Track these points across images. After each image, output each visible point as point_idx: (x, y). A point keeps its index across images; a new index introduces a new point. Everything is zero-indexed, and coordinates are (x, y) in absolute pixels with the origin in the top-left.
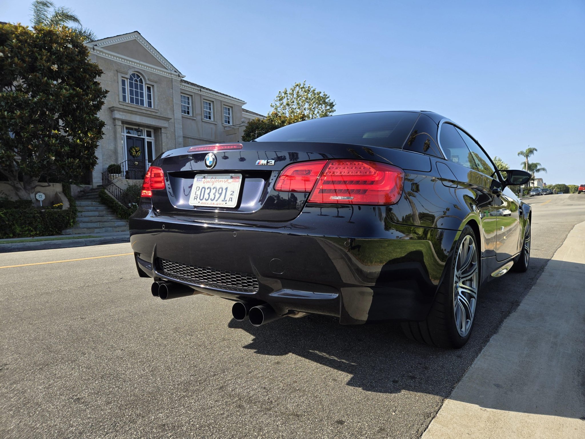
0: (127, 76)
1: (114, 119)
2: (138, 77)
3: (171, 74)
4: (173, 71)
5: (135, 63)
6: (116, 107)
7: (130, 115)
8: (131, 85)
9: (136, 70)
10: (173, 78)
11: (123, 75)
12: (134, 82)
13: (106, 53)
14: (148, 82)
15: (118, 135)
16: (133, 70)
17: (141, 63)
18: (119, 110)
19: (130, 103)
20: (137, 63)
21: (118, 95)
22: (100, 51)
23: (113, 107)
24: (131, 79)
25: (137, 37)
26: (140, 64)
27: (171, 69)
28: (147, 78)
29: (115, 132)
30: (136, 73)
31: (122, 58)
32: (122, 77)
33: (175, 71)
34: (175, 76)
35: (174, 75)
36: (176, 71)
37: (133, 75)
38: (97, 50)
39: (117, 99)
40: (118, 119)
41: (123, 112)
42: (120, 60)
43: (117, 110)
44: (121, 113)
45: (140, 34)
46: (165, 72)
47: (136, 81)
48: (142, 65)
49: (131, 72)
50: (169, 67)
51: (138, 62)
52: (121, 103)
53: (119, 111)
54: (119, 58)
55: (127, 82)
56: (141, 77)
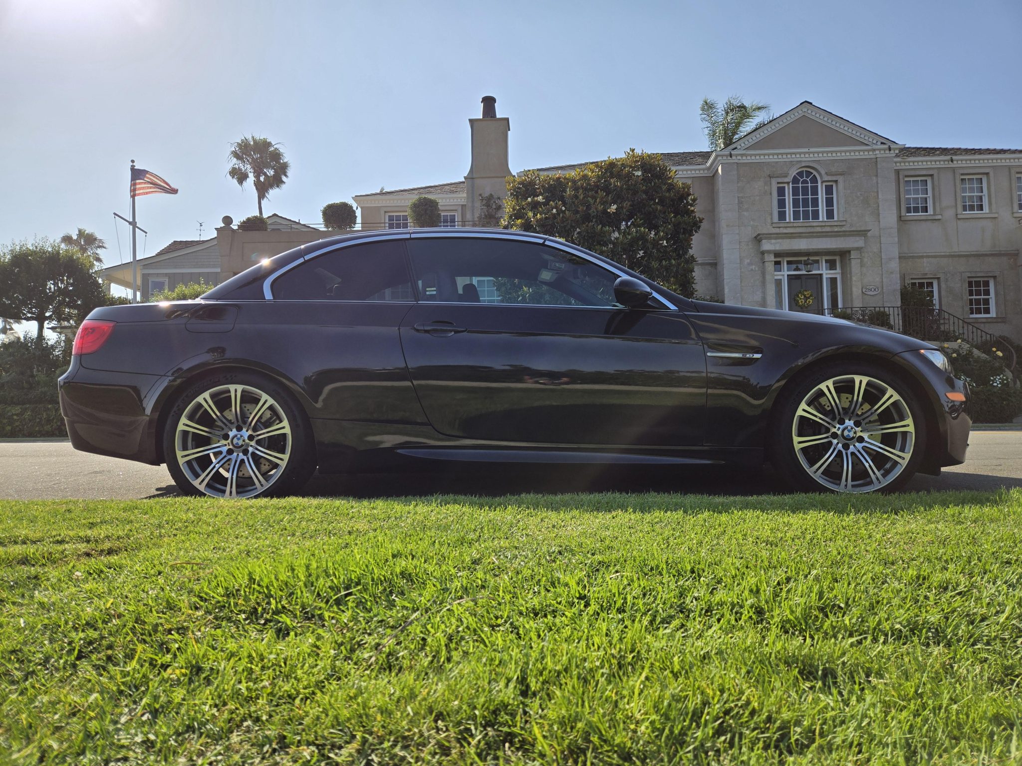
0: (786, 180)
1: (763, 253)
2: (810, 173)
3: (874, 150)
4: (879, 143)
5: (800, 153)
6: (764, 234)
7: (788, 240)
8: (795, 192)
9: (803, 165)
10: (878, 156)
11: (780, 180)
12: (800, 185)
13: (751, 155)
14: (826, 178)
15: (768, 277)
16: (799, 166)
17: (812, 150)
18: (769, 236)
20: (805, 153)
21: (771, 214)
22: (742, 155)
23: (759, 235)
24: (794, 180)
25: (806, 110)
26: (809, 153)
27: (875, 142)
28: (823, 172)
29: (763, 274)
30: (805, 169)
31: (778, 154)
32: (778, 183)
33: (882, 143)
34: (882, 152)
35: (880, 150)
36: (884, 141)
37: (800, 174)
38: (737, 155)
39: (769, 221)
40: (769, 252)
41: (776, 238)
42: (776, 157)
43: (766, 238)
44: (773, 241)
45: (811, 103)
46: (864, 151)
47: (805, 182)
48: (814, 153)
49: (793, 172)
50: (870, 140)
51: (806, 150)
52: (774, 225)
53: (770, 238)
54: (773, 154)
55: (789, 188)
56: (815, 173)
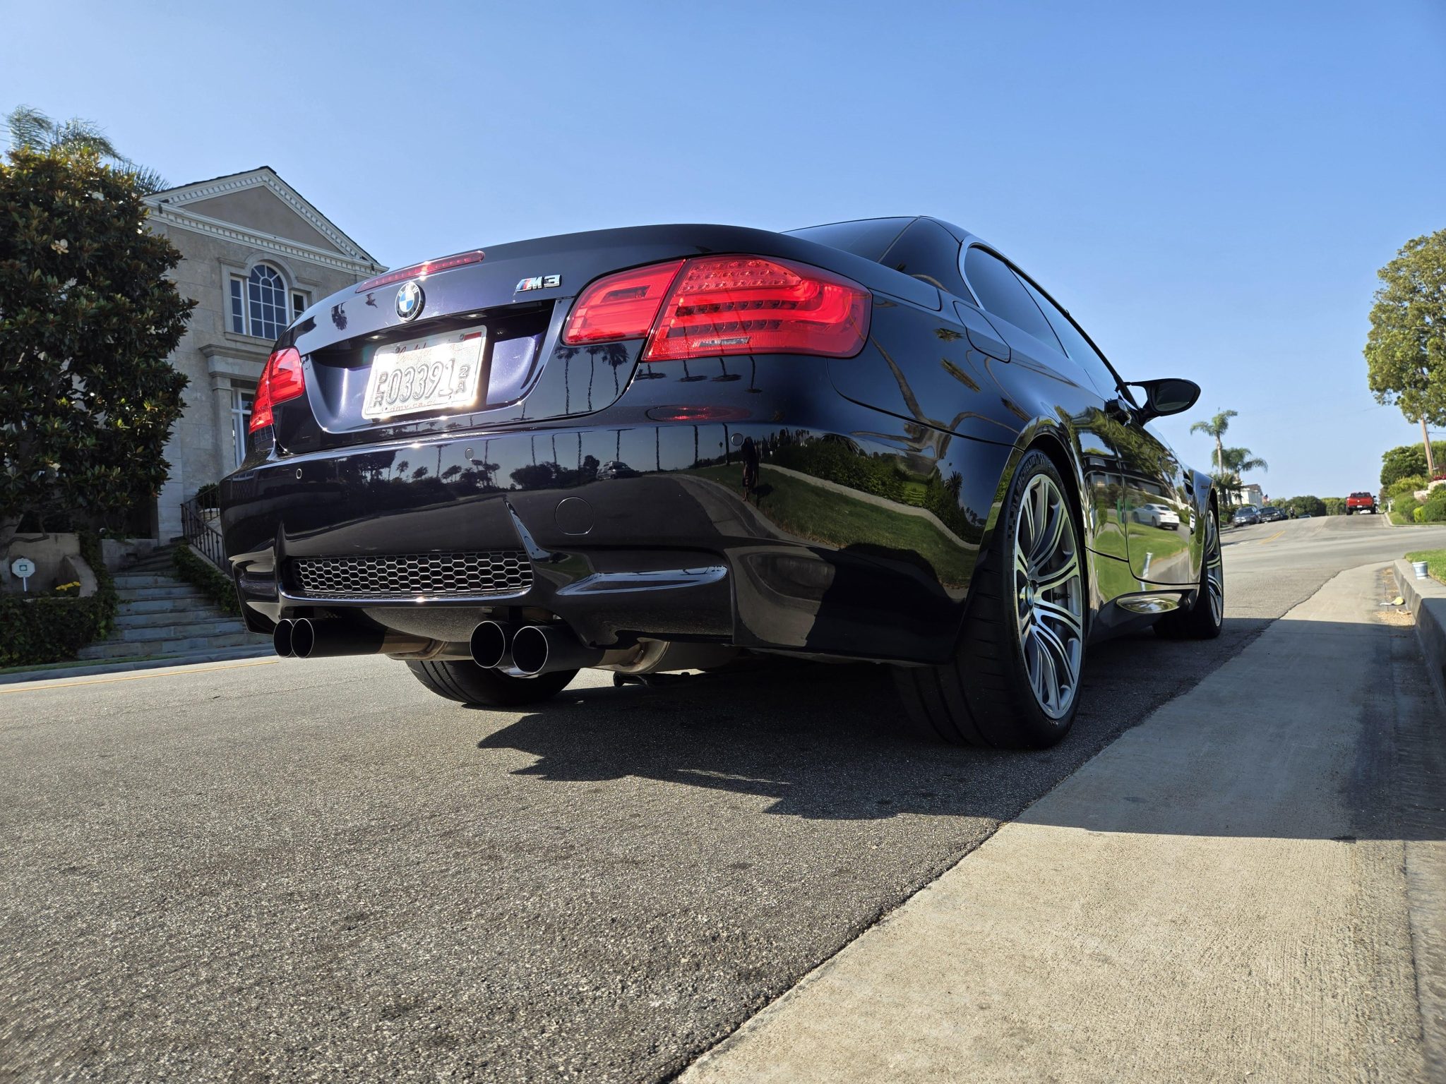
0: (243, 273)
1: (213, 375)
2: (272, 272)
3: (354, 264)
4: (358, 257)
5: (262, 239)
6: (217, 347)
7: (252, 363)
8: (254, 293)
9: (266, 257)
10: (358, 273)
11: (234, 271)
12: (261, 285)
13: (190, 220)
14: (297, 285)
15: (223, 414)
16: (259, 257)
17: (278, 239)
18: (225, 352)
19: (251, 335)
20: (269, 241)
21: (223, 318)
22: (177, 215)
23: (210, 346)
24: (254, 278)
25: (267, 180)
26: (275, 243)
27: (353, 253)
28: (292, 276)
29: (215, 407)
30: (266, 264)
31: (231, 231)
32: (232, 274)
33: (363, 258)
34: (363, 270)
35: (361, 266)
36: (365, 256)
37: (260, 268)
38: (168, 213)
39: (220, 328)
40: (223, 375)
41: (234, 357)
42: (227, 233)
43: (220, 354)
44: (230, 360)
45: (275, 173)
46: (337, 260)
47: (266, 282)
48: (280, 244)
49: (253, 263)
50: (348, 249)
51: (271, 237)
52: (229, 336)
53: (226, 355)
54: (225, 229)
55: (245, 286)
56: (279, 273)
